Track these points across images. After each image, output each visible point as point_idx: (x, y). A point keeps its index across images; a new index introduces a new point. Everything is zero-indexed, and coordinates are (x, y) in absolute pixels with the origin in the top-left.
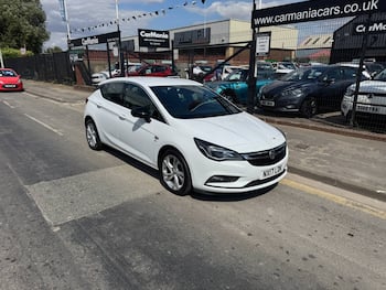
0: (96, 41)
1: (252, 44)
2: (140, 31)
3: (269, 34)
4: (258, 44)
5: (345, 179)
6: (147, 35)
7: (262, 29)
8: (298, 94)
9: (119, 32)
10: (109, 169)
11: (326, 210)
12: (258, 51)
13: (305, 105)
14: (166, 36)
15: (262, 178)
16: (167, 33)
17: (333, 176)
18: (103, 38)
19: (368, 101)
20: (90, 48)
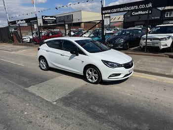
0: (24, 22)
2: (43, 16)
3: (110, 17)
4: (105, 21)
5: (153, 71)
6: (46, 18)
8: (122, 41)
9: (37, 17)
10: (57, 78)
11: (151, 83)
12: (105, 24)
13: (125, 45)
14: (55, 19)
15: (128, 73)
16: (55, 17)
17: (148, 71)
18: (28, 21)
19: (151, 42)
20: (20, 25)
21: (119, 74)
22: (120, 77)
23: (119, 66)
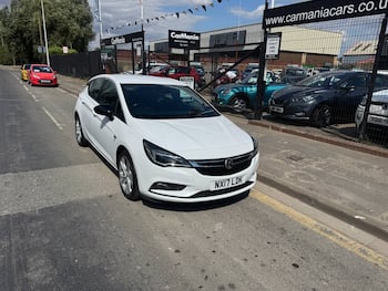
0: (123, 40)
1: (263, 45)
2: (170, 32)
3: (280, 34)
4: (268, 46)
6: (178, 36)
7: (274, 30)
8: (310, 100)
9: (143, 32)
12: (267, 53)
13: (317, 113)
14: (197, 38)
15: (213, 188)
16: (198, 35)
18: (129, 38)
19: (383, 112)
20: (118, 48)
21: (181, 187)
22: (183, 196)
23: (182, 162)
